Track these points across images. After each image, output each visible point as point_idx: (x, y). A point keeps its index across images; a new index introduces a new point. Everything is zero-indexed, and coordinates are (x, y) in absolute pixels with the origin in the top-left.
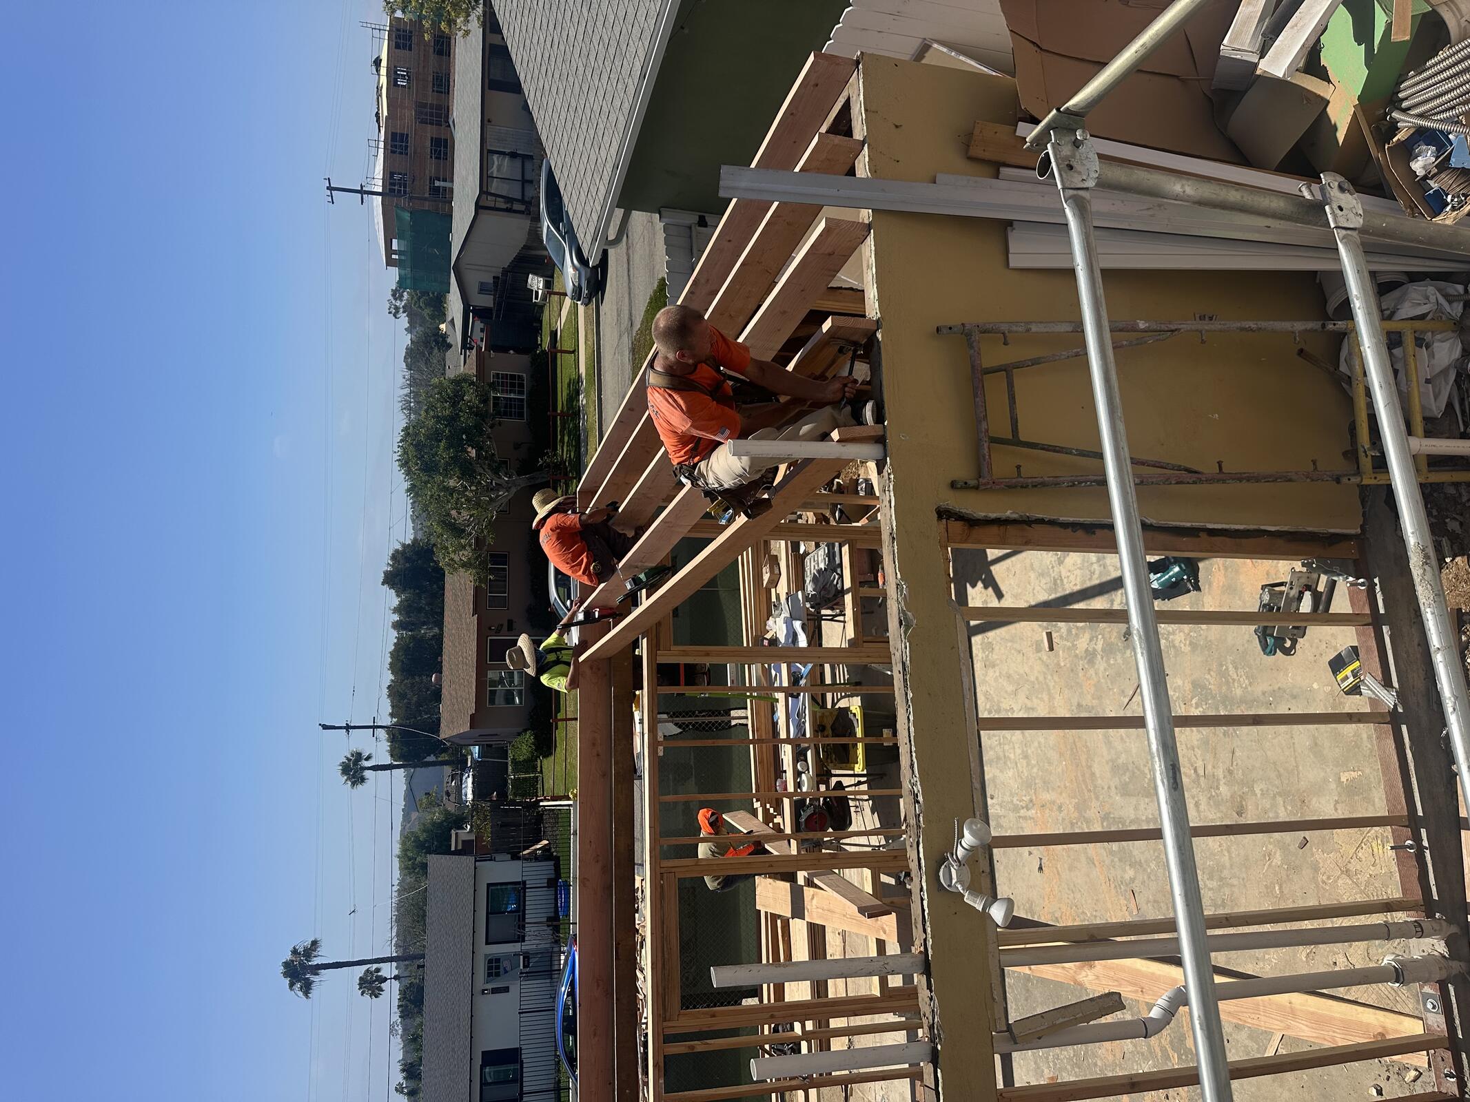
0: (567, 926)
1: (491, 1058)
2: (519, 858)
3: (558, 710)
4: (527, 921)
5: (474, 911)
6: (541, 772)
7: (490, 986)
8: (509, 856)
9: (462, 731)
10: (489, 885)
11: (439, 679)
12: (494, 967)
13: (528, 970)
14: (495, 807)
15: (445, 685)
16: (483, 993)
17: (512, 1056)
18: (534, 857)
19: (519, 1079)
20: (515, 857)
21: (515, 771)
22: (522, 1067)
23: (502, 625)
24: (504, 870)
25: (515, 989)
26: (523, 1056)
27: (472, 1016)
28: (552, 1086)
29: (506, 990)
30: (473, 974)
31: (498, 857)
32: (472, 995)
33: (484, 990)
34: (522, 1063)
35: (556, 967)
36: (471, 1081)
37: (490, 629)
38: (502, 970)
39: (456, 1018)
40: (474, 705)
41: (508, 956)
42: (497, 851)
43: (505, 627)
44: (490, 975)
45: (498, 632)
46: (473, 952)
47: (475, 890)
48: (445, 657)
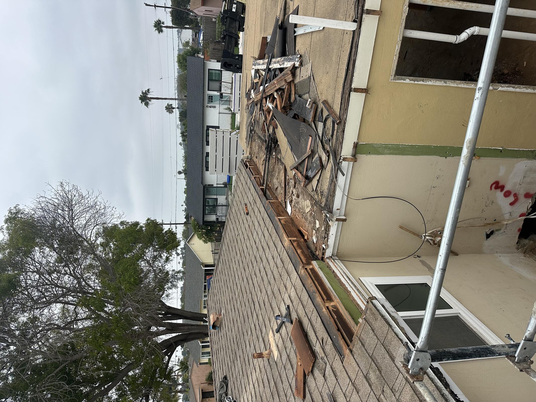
2: (220, 62)
5: (204, 78)
7: (209, 105)
8: (216, 61)
9: (198, 7)
10: (209, 69)
16: (207, 107)
24: (214, 65)
25: (217, 106)
27: (203, 114)
29: (215, 107)
30: (203, 100)
32: (203, 107)
36: (203, 134)
41: (215, 96)
42: (212, 59)
44: (209, 101)
46: (203, 93)
47: (204, 71)
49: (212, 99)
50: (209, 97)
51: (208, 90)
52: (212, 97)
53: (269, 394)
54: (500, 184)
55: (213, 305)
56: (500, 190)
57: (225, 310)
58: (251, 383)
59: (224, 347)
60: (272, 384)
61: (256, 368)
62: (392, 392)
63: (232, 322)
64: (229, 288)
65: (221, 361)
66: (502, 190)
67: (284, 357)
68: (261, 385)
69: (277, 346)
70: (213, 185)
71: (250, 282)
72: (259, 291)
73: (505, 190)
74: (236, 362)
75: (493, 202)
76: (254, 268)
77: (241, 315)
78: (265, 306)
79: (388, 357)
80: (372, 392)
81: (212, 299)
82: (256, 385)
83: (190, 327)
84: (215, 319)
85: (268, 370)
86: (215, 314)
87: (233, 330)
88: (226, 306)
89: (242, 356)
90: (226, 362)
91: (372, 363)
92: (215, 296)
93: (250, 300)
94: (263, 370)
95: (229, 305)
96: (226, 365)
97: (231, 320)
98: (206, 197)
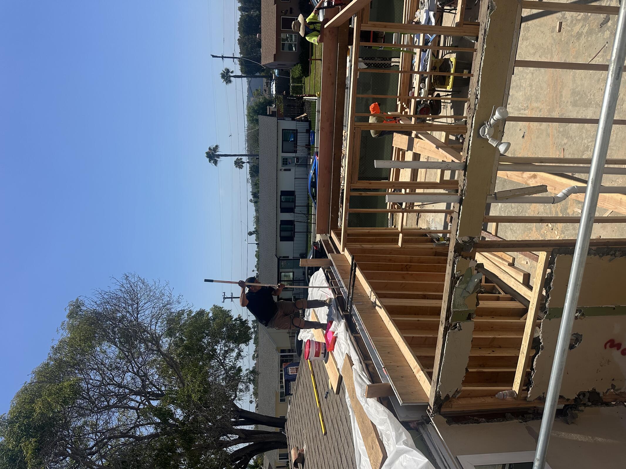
0: (313, 148)
1: (283, 193)
2: (295, 120)
3: (312, 55)
4: (298, 145)
5: (277, 139)
6: (304, 84)
7: (284, 168)
8: (291, 119)
9: (270, 62)
10: (283, 130)
11: (260, 36)
12: (285, 161)
13: (297, 163)
14: (285, 97)
15: (263, 39)
16: (281, 170)
17: (291, 193)
18: (300, 120)
19: (294, 201)
20: (293, 119)
21: (293, 82)
22: (295, 198)
23: (287, 10)
24: (288, 124)
25: (293, 170)
26: (296, 194)
27: (277, 178)
28: (306, 205)
29: (290, 170)
30: (277, 163)
31: (286, 119)
32: (277, 171)
33: (281, 169)
34: (295, 196)
35: (309, 164)
36: (277, 200)
37: (282, 12)
38: (288, 163)
39: (271, 178)
40: (275, 50)
41: (290, 158)
42: (286, 116)
43: (289, 12)
44: (283, 164)
45: (285, 14)
46: (277, 155)
47: (277, 131)
48: (262, 26)
49: (286, 162)
50: (284, 159)
51: (282, 152)
52: (287, 159)
54: (616, 342)
56: (616, 348)
57: (307, 445)
63: (316, 465)
64: (312, 422)
66: (618, 349)
70: (288, 257)
71: (336, 426)
72: (346, 444)
73: (622, 348)
75: (609, 361)
76: (340, 413)
77: (326, 463)
78: (353, 466)
81: (292, 425)
84: (297, 456)
86: (296, 449)
88: (309, 442)
92: (296, 424)
93: (337, 450)
95: (312, 443)
97: (315, 462)
98: (281, 270)
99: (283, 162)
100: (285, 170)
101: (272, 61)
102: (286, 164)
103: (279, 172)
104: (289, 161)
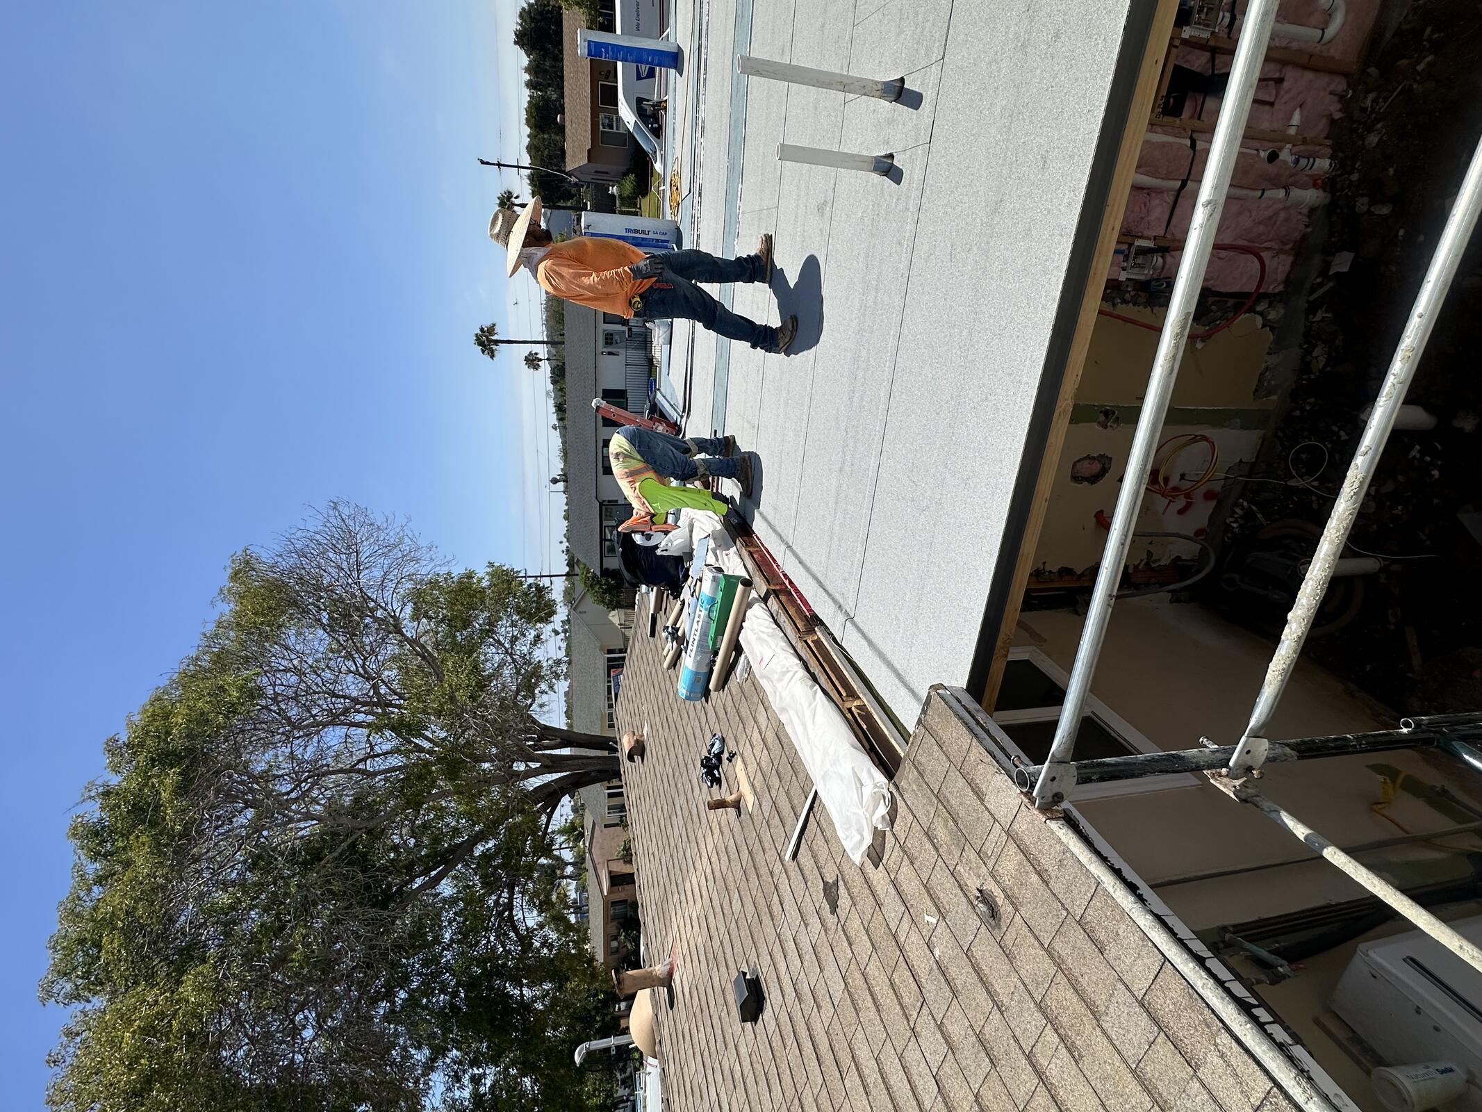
1: (608, 393)
6: (640, 208)
7: (607, 350)
9: (581, 164)
11: (563, 119)
12: (609, 339)
15: (567, 124)
16: (603, 354)
21: (622, 204)
22: (627, 401)
23: (610, 72)
25: (622, 352)
27: (596, 367)
29: (617, 353)
30: (596, 340)
32: (596, 354)
33: (603, 352)
34: (627, 398)
37: (600, 74)
38: (614, 341)
39: (586, 367)
40: (590, 142)
44: (606, 343)
45: (607, 78)
46: (596, 327)
48: (566, 100)
49: (612, 339)
50: (607, 334)
51: (605, 322)
52: (611, 335)
53: (739, 874)
55: (627, 719)
57: (649, 725)
58: (705, 854)
59: (651, 791)
60: (745, 855)
61: (713, 828)
62: (980, 857)
63: (664, 746)
64: (657, 686)
65: (645, 818)
67: (767, 805)
68: (724, 858)
69: (753, 785)
74: (674, 818)
79: (971, 794)
80: (940, 860)
82: (715, 858)
83: (585, 761)
84: (633, 743)
85: (737, 828)
86: (631, 734)
87: (667, 762)
88: (652, 718)
89: (685, 806)
90: (655, 818)
91: (940, 807)
92: (631, 702)
94: (726, 830)
95: (658, 718)
96: (656, 823)
97: (663, 741)
98: (605, 523)
99: (606, 339)
100: (610, 353)
101: (584, 161)
102: (611, 343)
103: (600, 357)
104: (617, 337)
